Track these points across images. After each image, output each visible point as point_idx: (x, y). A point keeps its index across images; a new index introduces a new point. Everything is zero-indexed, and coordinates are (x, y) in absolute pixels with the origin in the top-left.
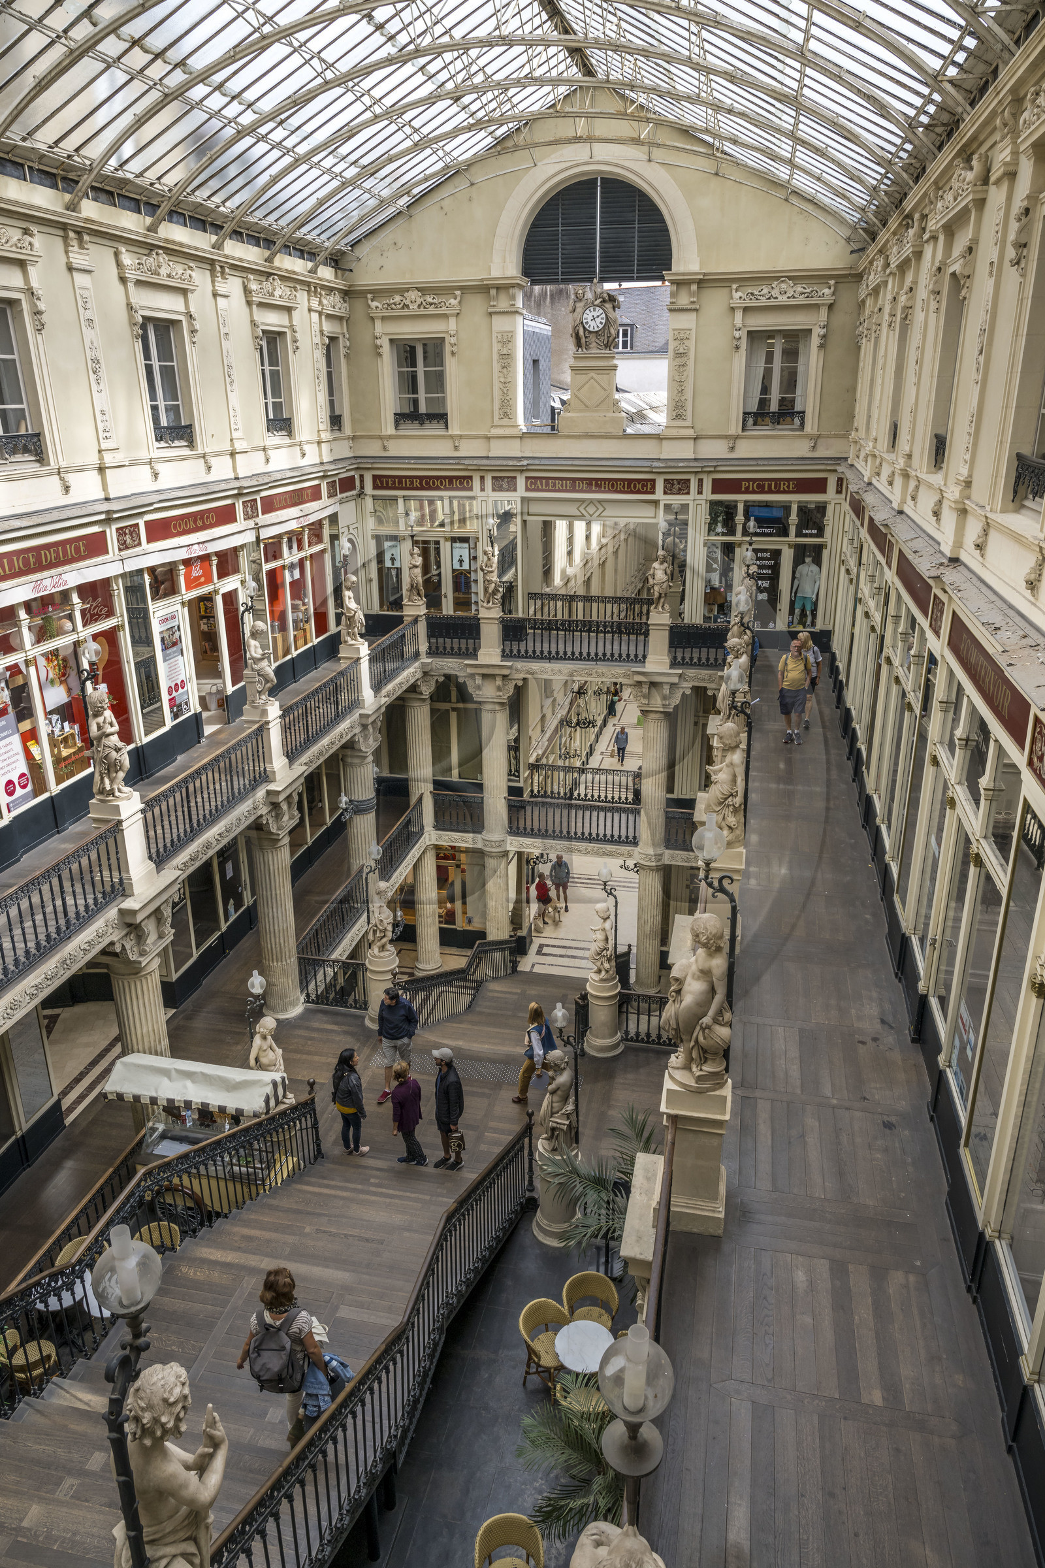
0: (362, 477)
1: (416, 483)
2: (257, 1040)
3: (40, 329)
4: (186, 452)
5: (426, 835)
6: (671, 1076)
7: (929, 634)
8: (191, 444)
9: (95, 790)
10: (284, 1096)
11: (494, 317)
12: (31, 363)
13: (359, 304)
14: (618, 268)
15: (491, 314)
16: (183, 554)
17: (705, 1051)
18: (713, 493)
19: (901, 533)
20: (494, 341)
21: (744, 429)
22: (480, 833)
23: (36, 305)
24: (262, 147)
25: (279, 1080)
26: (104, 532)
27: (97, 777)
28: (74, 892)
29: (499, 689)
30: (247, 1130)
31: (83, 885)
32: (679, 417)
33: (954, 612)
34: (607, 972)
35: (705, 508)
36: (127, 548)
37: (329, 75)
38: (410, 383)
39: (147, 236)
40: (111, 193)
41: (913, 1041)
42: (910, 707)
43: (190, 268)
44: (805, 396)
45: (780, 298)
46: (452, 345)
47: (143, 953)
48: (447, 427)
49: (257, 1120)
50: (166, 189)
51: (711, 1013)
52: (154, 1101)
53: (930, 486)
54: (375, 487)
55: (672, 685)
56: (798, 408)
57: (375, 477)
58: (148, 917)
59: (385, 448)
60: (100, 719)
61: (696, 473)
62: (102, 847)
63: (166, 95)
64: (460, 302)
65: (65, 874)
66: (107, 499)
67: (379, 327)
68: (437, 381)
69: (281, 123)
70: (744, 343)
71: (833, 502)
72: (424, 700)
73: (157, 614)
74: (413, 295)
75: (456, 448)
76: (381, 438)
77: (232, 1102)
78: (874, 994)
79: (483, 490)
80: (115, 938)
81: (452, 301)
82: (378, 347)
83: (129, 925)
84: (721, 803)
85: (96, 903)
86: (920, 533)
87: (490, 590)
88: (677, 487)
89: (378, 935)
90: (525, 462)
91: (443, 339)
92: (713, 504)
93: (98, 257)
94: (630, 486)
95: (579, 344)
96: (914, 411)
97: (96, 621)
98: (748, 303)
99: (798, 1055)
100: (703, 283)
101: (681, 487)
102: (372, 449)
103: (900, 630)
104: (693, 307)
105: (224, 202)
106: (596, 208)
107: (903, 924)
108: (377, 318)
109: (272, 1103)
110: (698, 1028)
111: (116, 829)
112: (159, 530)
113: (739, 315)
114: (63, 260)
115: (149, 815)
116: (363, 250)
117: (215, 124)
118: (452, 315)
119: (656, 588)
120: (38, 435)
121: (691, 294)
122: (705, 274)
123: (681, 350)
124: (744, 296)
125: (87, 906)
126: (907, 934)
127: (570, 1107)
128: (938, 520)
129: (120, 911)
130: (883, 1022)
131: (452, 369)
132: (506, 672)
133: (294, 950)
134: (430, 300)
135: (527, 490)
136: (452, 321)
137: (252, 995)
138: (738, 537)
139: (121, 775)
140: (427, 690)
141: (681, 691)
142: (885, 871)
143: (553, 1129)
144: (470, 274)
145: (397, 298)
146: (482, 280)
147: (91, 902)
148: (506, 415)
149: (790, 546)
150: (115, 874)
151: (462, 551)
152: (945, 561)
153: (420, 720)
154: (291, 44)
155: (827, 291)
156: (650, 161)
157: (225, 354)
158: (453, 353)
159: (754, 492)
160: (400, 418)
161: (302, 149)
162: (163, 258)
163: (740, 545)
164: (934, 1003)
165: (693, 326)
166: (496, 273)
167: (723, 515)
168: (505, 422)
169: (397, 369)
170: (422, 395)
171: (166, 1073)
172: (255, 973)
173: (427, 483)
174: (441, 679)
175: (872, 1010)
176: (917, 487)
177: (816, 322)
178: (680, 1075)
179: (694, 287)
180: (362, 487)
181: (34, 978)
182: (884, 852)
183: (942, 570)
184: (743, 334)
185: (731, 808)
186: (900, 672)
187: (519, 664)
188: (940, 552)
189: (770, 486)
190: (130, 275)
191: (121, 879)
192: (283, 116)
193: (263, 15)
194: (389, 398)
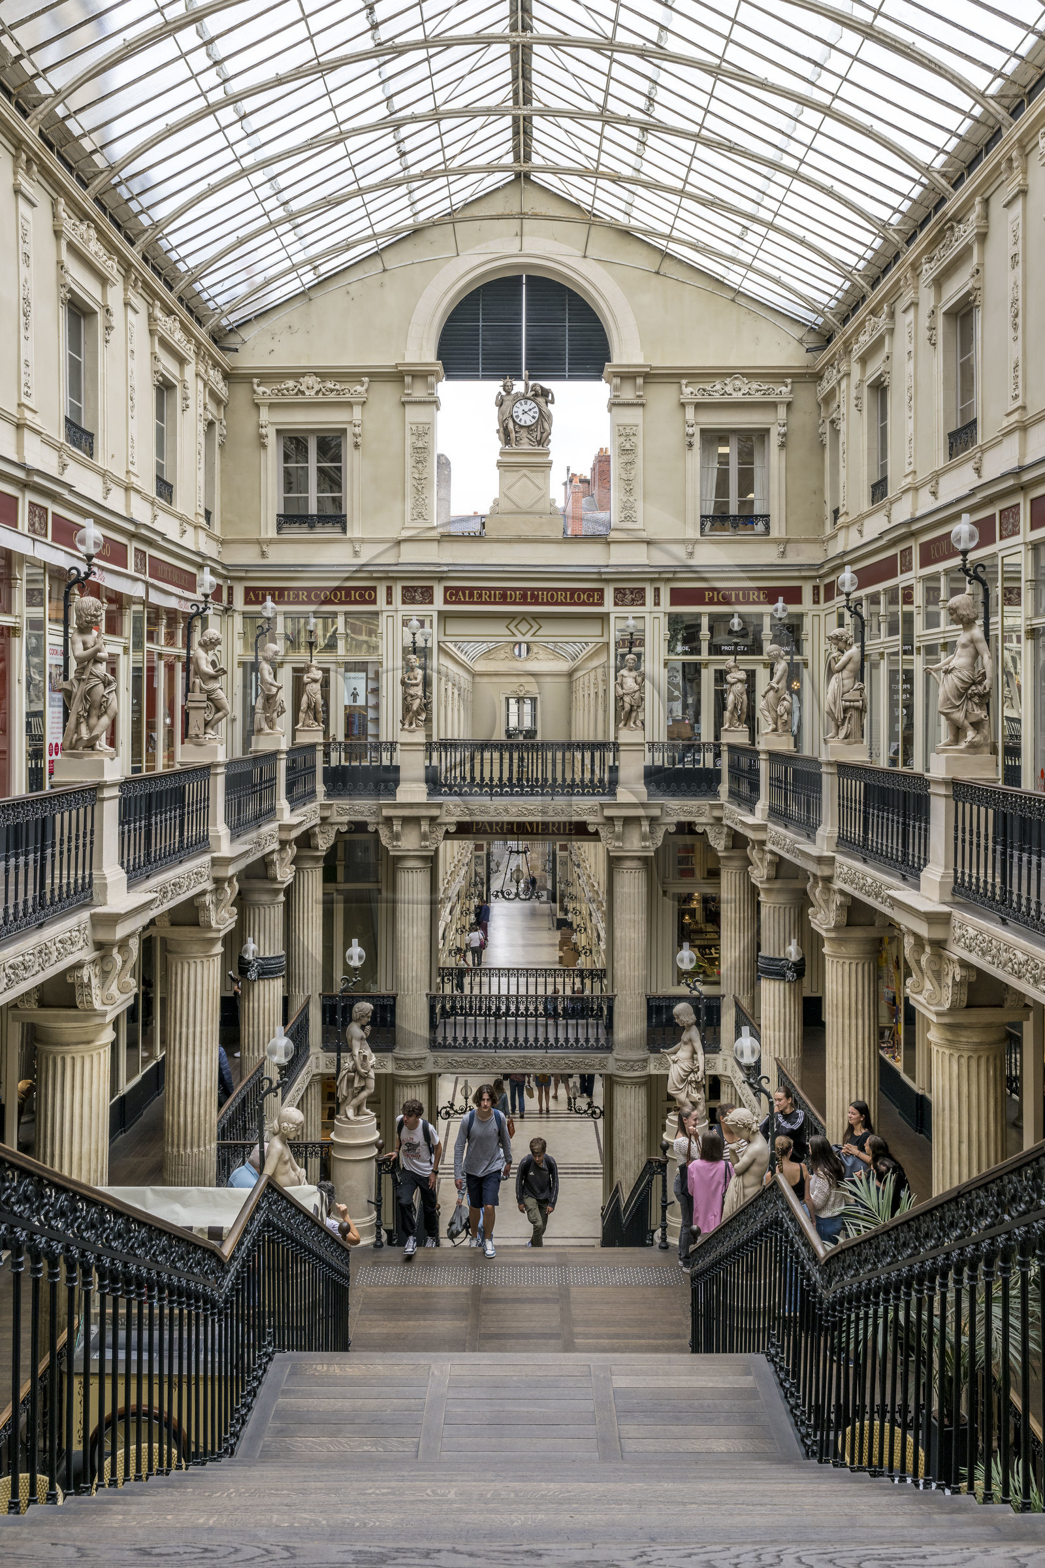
15: (404, 404)
48: (344, 530)
59: (263, 554)
64: (367, 390)
70: (697, 440)
74: (310, 381)
81: (359, 388)
87: (415, 707)
113: (690, 413)
119: (627, 699)
124: (695, 392)
134: (332, 386)
184: (696, 430)
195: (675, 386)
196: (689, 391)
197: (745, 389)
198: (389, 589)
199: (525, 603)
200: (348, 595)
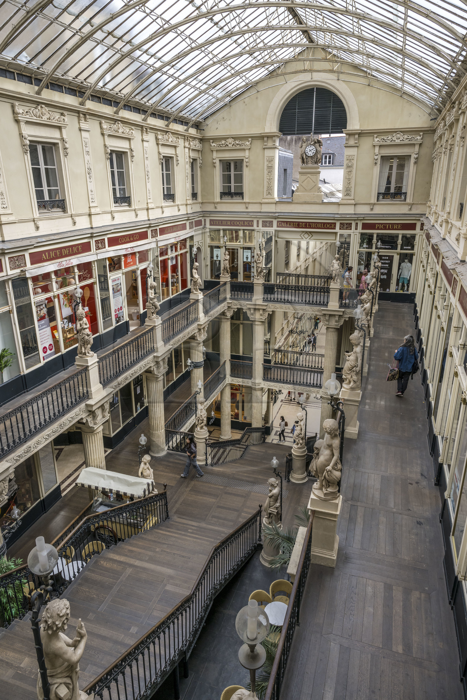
0: (205, 220)
1: (229, 223)
2: (142, 465)
3: (66, 155)
4: (127, 208)
5: (227, 379)
6: (313, 493)
7: (451, 295)
8: (130, 205)
9: (78, 352)
10: (153, 490)
11: (266, 150)
12: (62, 170)
13: (207, 145)
14: (322, 128)
15: (264, 149)
16: (124, 252)
17: (329, 482)
18: (362, 229)
19: (443, 248)
20: (265, 160)
21: (378, 201)
22: (251, 379)
23: (65, 145)
24: (165, 77)
25: (150, 483)
26: (90, 242)
27: (79, 347)
28: (66, 395)
29: (261, 315)
30: (135, 503)
31: (71, 393)
32: (348, 195)
33: (462, 286)
34: (301, 444)
35: (359, 236)
36: (99, 249)
37: (193, 45)
38: (227, 179)
39: (114, 116)
40: (100, 98)
41: (436, 485)
42: (442, 329)
43: (132, 129)
44: (407, 186)
45: (397, 141)
46: (247, 162)
47: (95, 424)
48: (243, 199)
49: (140, 499)
50: (123, 96)
51: (331, 464)
52: (97, 488)
53: (456, 227)
54: (211, 225)
55: (340, 316)
56: (403, 191)
57: (211, 220)
58: (98, 408)
59: (216, 208)
60: (81, 322)
61: (355, 220)
62: (80, 377)
63: (123, 56)
64: (251, 144)
65: (63, 388)
66: (92, 228)
67: (215, 155)
68: (239, 179)
69: (173, 66)
71: (419, 234)
72: (228, 319)
73: (111, 278)
74: (230, 140)
75: (247, 208)
76: (214, 203)
77: (129, 491)
78: (419, 462)
79: (258, 226)
80: (83, 416)
81: (247, 143)
82: (214, 163)
83: (90, 411)
84: (350, 370)
85: (76, 401)
86: (451, 249)
87: (259, 271)
88: (346, 226)
89: (200, 422)
90: (277, 215)
91: (243, 159)
92: (362, 234)
93: (92, 125)
94: (325, 226)
95: (303, 162)
96: (452, 193)
97: (85, 280)
98: (382, 143)
99: (379, 487)
100: (361, 134)
101: (348, 226)
102: (210, 208)
103: (441, 294)
104: (356, 145)
105: (148, 101)
106: (313, 101)
107: (435, 430)
108: (214, 150)
109: (147, 493)
110: (325, 471)
111: (86, 369)
112: (113, 242)
113: (377, 149)
114: (78, 126)
115: (101, 364)
116: (209, 121)
117: (144, 68)
118: (247, 149)
119: (334, 272)
120: (64, 200)
121: (355, 140)
122: (362, 130)
123: (350, 165)
125: (72, 402)
126: (436, 435)
127: (278, 504)
128: (458, 243)
129: (86, 404)
130: (422, 475)
131: (246, 173)
132: (264, 308)
133: (163, 427)
135: (278, 227)
136: (247, 152)
137: (141, 445)
138: (374, 250)
139: (89, 346)
140: (229, 314)
141: (344, 319)
142: (430, 404)
143: (270, 514)
144: (256, 131)
145: (223, 142)
146: (261, 134)
147: (74, 400)
148: (269, 193)
149: (398, 254)
150: (85, 389)
151: (248, 253)
152: (459, 262)
153: (226, 328)
154: (176, 32)
155: (419, 138)
156: (338, 80)
157: (146, 166)
158: (247, 166)
159: (381, 229)
160: (223, 194)
161: (182, 78)
162: (121, 125)
163: (374, 253)
164: (445, 467)
165: (356, 154)
166: (267, 131)
167: (366, 239)
168: (269, 196)
169: (222, 173)
170: (233, 184)
171: (102, 476)
172: (142, 435)
173: (233, 223)
174: (236, 310)
175: (418, 469)
176: (451, 228)
177: (413, 152)
178: (317, 492)
179: (357, 136)
180: (205, 225)
181: (47, 432)
182: (430, 396)
183: (457, 266)
184: (379, 157)
185: (355, 373)
186: (440, 313)
187: (270, 304)
188: (457, 257)
189: (389, 226)
190: (106, 132)
191: (87, 391)
192: (174, 63)
193: (164, 20)
194: (218, 186)
195: (372, 138)
196: (377, 140)
197: (401, 138)
198: (258, 221)
199: (306, 228)
200: (244, 223)
